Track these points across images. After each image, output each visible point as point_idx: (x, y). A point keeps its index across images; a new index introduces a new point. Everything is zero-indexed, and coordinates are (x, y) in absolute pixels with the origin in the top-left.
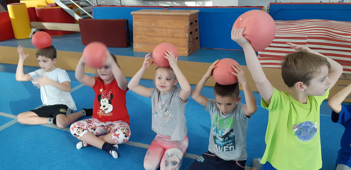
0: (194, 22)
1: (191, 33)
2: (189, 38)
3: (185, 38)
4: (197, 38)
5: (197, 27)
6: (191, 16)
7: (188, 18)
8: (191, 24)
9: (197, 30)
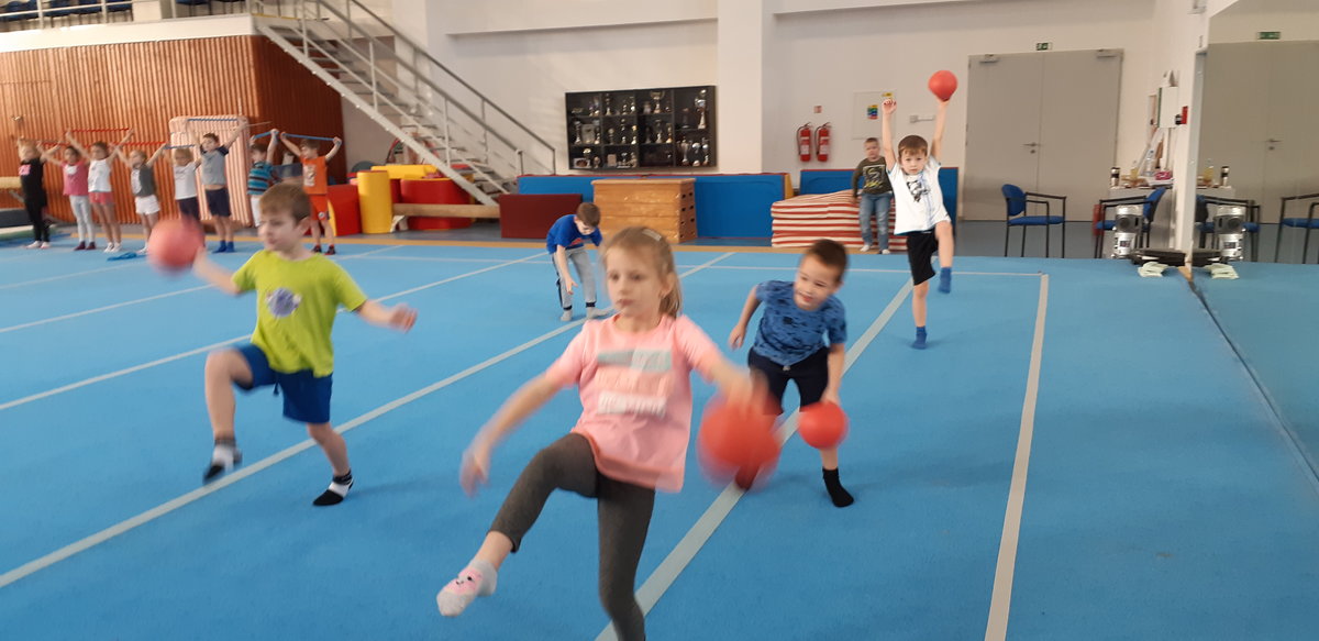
0: (687, 194)
1: (683, 210)
2: (681, 217)
3: (675, 216)
4: (692, 220)
5: (693, 203)
6: (683, 185)
7: (678, 188)
8: (684, 196)
9: (692, 207)
